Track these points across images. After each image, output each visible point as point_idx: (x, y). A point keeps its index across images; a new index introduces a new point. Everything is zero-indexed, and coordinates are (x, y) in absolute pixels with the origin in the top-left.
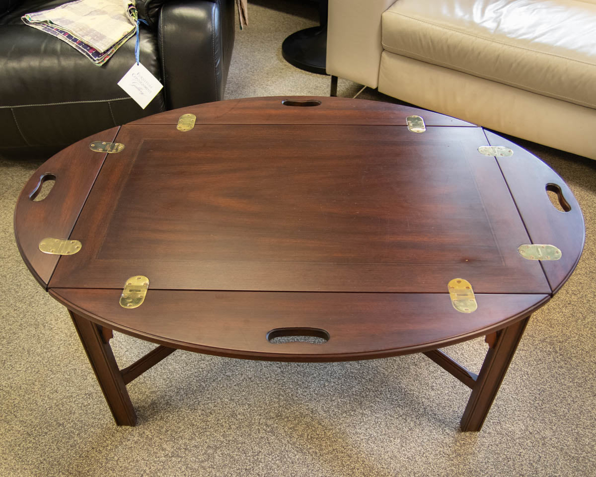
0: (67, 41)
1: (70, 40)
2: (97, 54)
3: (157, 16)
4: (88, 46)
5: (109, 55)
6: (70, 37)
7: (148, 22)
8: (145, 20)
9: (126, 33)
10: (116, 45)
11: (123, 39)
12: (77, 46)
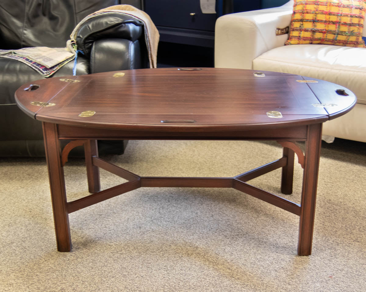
0: (24, 62)
1: (28, 62)
2: (46, 69)
3: (90, 48)
4: (40, 65)
5: (54, 70)
6: (27, 60)
7: (84, 52)
8: (82, 50)
9: (68, 58)
10: (60, 64)
11: (65, 61)
12: (32, 65)
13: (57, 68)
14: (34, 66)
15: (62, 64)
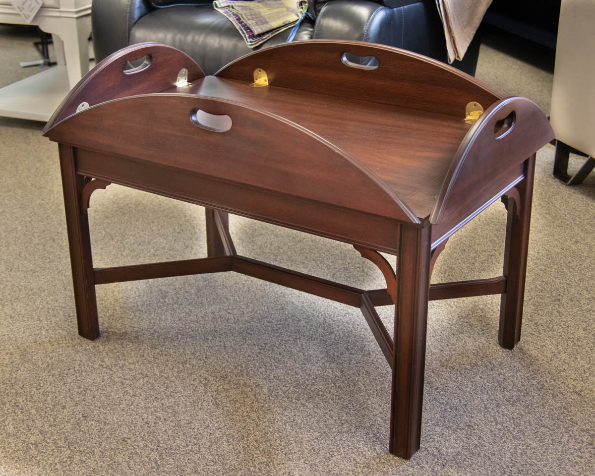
0: (234, 23)
1: (237, 22)
2: (253, 36)
4: (248, 28)
5: (264, 39)
6: (238, 19)
7: (313, 17)
8: (310, 12)
9: (287, 22)
10: (274, 31)
11: (283, 26)
12: (240, 28)
13: (269, 36)
14: (241, 30)
15: (278, 31)
